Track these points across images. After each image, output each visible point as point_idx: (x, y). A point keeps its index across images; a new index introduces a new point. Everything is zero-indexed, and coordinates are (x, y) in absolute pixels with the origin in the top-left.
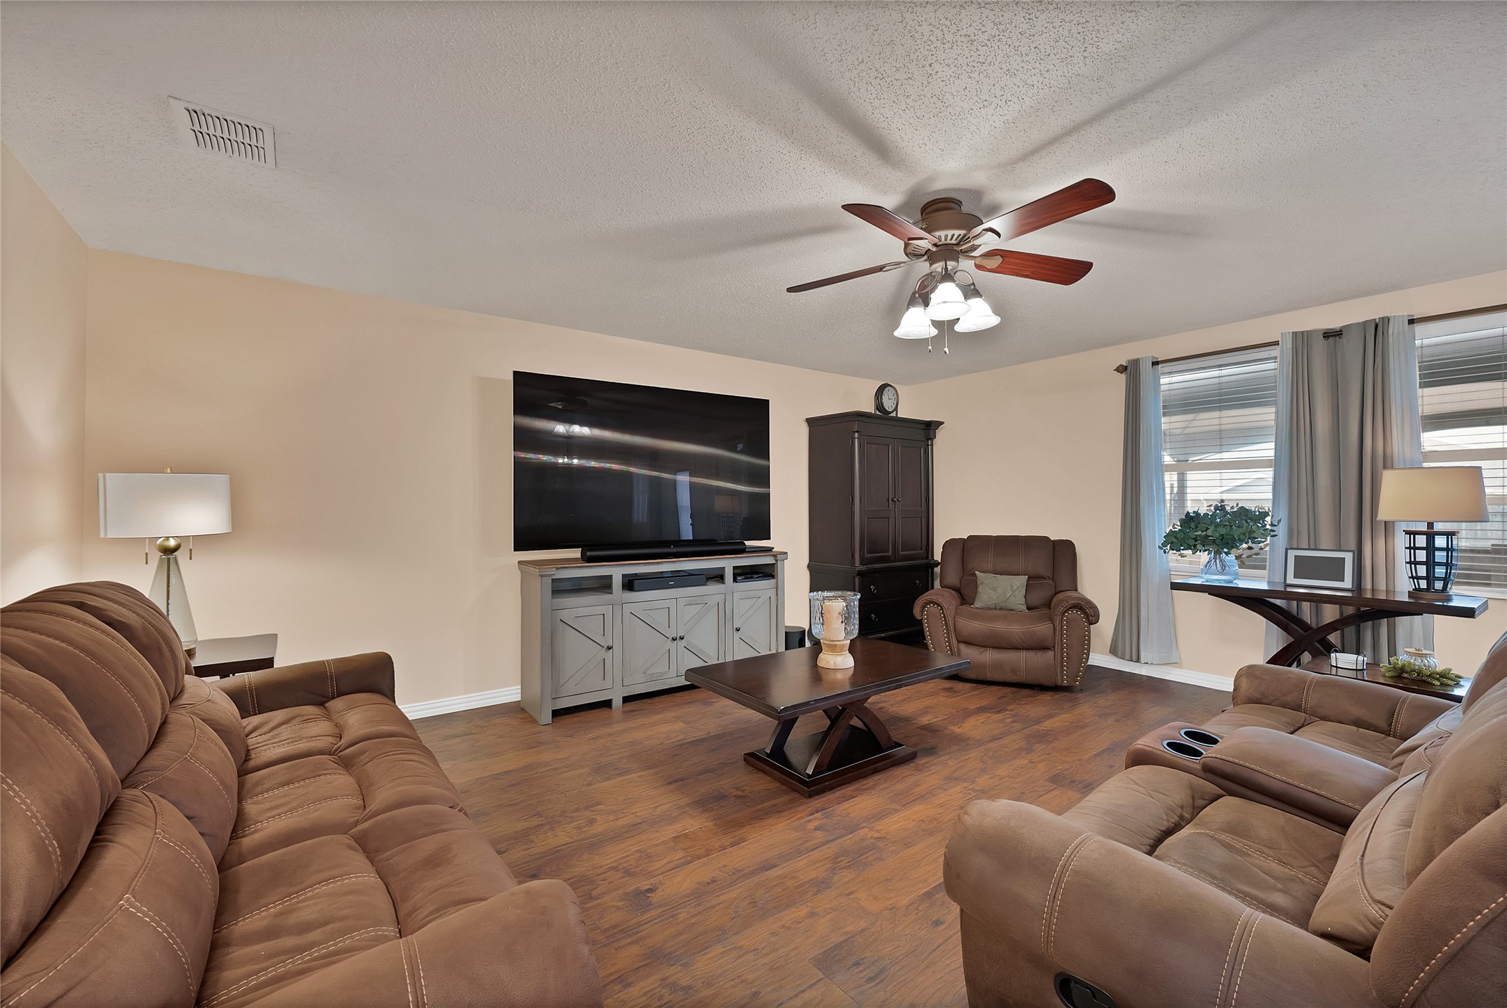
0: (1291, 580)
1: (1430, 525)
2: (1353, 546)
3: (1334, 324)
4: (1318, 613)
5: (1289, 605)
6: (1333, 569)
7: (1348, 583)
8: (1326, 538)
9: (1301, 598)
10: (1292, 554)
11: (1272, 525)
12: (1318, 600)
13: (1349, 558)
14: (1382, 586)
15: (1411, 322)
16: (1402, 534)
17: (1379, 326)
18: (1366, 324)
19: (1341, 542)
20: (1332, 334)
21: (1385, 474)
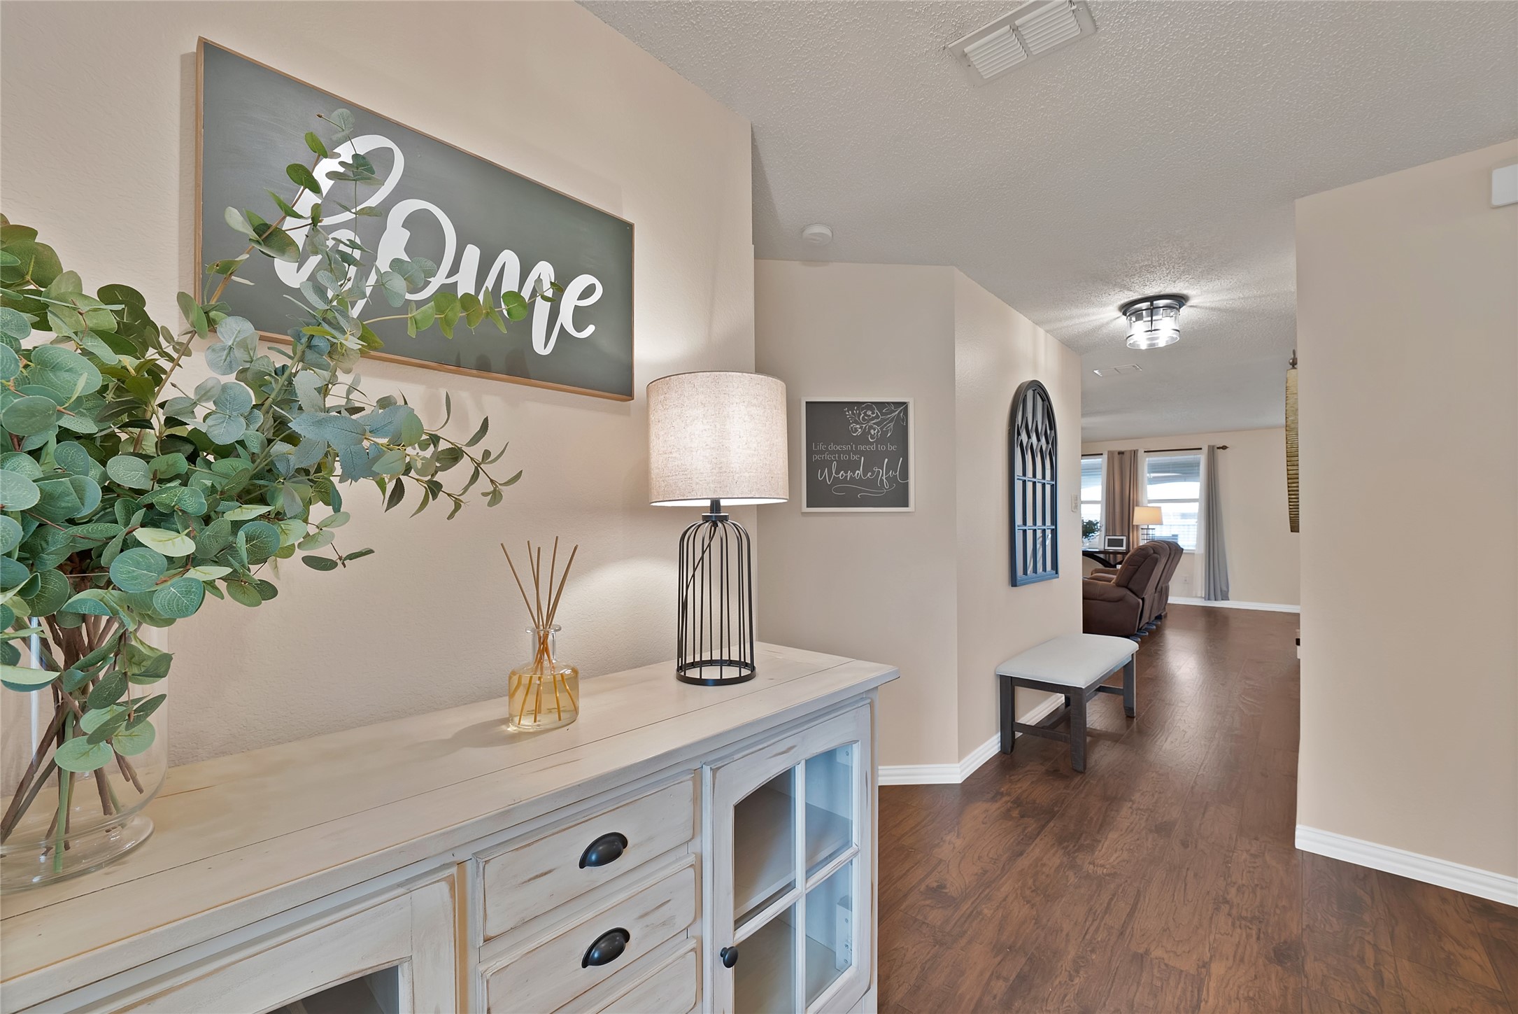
0: (1107, 548)
1: (1148, 527)
2: (1127, 534)
3: (1122, 449)
4: (1115, 558)
5: (1106, 557)
6: (1119, 543)
7: (1124, 548)
8: (1118, 531)
9: (1108, 554)
10: (1107, 538)
11: (1100, 527)
12: (1115, 553)
13: (1124, 538)
15: (1145, 452)
16: (1141, 530)
17: (1135, 452)
18: (1131, 451)
19: (1123, 533)
20: (1121, 453)
21: (1137, 509)
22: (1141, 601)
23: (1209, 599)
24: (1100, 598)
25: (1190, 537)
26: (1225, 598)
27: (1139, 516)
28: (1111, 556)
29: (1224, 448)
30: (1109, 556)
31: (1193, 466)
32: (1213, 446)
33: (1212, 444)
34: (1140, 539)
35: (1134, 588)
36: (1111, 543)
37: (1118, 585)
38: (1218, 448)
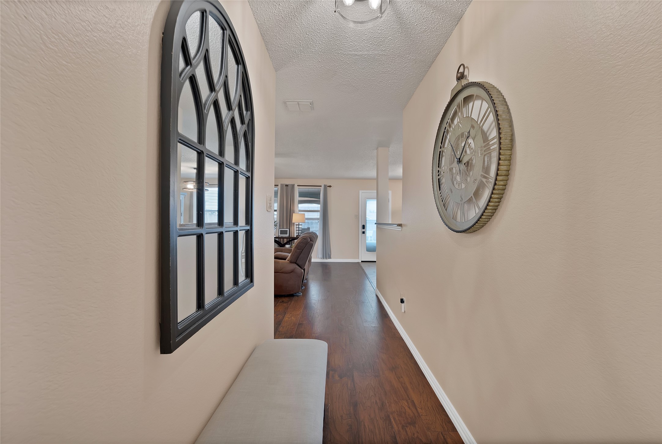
0: (280, 235)
1: (299, 224)
2: (289, 228)
3: (287, 183)
4: (283, 241)
5: (279, 240)
6: (285, 232)
7: (288, 235)
8: (285, 227)
9: (281, 238)
10: (280, 230)
11: (277, 224)
12: (283, 238)
13: (288, 230)
14: (293, 235)
15: (298, 186)
16: (295, 225)
17: (293, 185)
18: (291, 185)
19: (287, 227)
20: (287, 186)
21: (294, 214)
22: (303, 271)
23: (323, 258)
24: (280, 272)
25: (316, 228)
26: (330, 258)
27: (295, 218)
28: (282, 239)
29: (330, 186)
30: (281, 239)
31: (317, 195)
32: (326, 185)
33: (325, 184)
34: (295, 230)
35: (300, 263)
36: (282, 232)
37: (291, 262)
38: (328, 186)
